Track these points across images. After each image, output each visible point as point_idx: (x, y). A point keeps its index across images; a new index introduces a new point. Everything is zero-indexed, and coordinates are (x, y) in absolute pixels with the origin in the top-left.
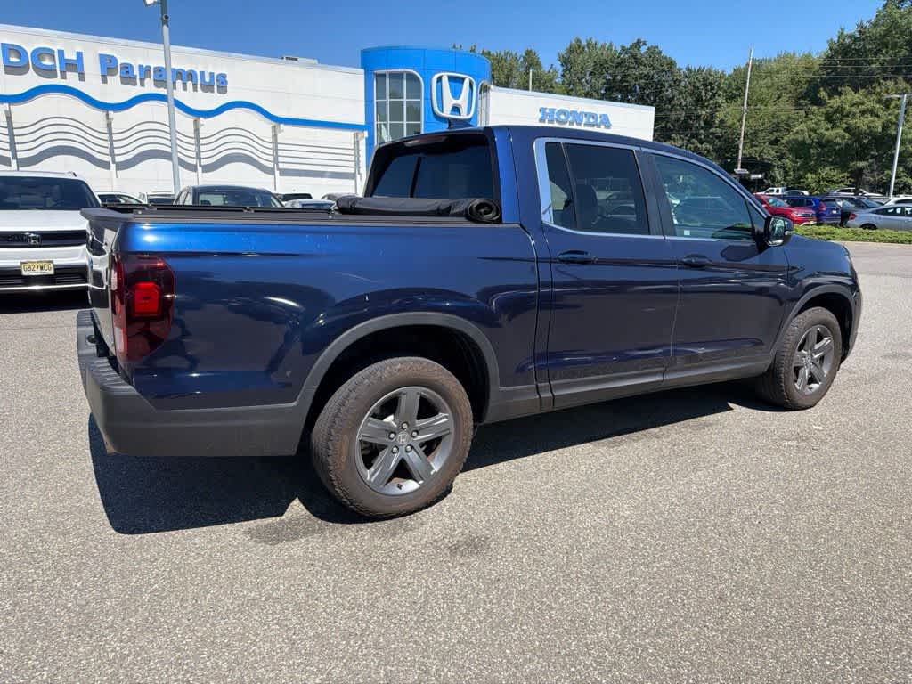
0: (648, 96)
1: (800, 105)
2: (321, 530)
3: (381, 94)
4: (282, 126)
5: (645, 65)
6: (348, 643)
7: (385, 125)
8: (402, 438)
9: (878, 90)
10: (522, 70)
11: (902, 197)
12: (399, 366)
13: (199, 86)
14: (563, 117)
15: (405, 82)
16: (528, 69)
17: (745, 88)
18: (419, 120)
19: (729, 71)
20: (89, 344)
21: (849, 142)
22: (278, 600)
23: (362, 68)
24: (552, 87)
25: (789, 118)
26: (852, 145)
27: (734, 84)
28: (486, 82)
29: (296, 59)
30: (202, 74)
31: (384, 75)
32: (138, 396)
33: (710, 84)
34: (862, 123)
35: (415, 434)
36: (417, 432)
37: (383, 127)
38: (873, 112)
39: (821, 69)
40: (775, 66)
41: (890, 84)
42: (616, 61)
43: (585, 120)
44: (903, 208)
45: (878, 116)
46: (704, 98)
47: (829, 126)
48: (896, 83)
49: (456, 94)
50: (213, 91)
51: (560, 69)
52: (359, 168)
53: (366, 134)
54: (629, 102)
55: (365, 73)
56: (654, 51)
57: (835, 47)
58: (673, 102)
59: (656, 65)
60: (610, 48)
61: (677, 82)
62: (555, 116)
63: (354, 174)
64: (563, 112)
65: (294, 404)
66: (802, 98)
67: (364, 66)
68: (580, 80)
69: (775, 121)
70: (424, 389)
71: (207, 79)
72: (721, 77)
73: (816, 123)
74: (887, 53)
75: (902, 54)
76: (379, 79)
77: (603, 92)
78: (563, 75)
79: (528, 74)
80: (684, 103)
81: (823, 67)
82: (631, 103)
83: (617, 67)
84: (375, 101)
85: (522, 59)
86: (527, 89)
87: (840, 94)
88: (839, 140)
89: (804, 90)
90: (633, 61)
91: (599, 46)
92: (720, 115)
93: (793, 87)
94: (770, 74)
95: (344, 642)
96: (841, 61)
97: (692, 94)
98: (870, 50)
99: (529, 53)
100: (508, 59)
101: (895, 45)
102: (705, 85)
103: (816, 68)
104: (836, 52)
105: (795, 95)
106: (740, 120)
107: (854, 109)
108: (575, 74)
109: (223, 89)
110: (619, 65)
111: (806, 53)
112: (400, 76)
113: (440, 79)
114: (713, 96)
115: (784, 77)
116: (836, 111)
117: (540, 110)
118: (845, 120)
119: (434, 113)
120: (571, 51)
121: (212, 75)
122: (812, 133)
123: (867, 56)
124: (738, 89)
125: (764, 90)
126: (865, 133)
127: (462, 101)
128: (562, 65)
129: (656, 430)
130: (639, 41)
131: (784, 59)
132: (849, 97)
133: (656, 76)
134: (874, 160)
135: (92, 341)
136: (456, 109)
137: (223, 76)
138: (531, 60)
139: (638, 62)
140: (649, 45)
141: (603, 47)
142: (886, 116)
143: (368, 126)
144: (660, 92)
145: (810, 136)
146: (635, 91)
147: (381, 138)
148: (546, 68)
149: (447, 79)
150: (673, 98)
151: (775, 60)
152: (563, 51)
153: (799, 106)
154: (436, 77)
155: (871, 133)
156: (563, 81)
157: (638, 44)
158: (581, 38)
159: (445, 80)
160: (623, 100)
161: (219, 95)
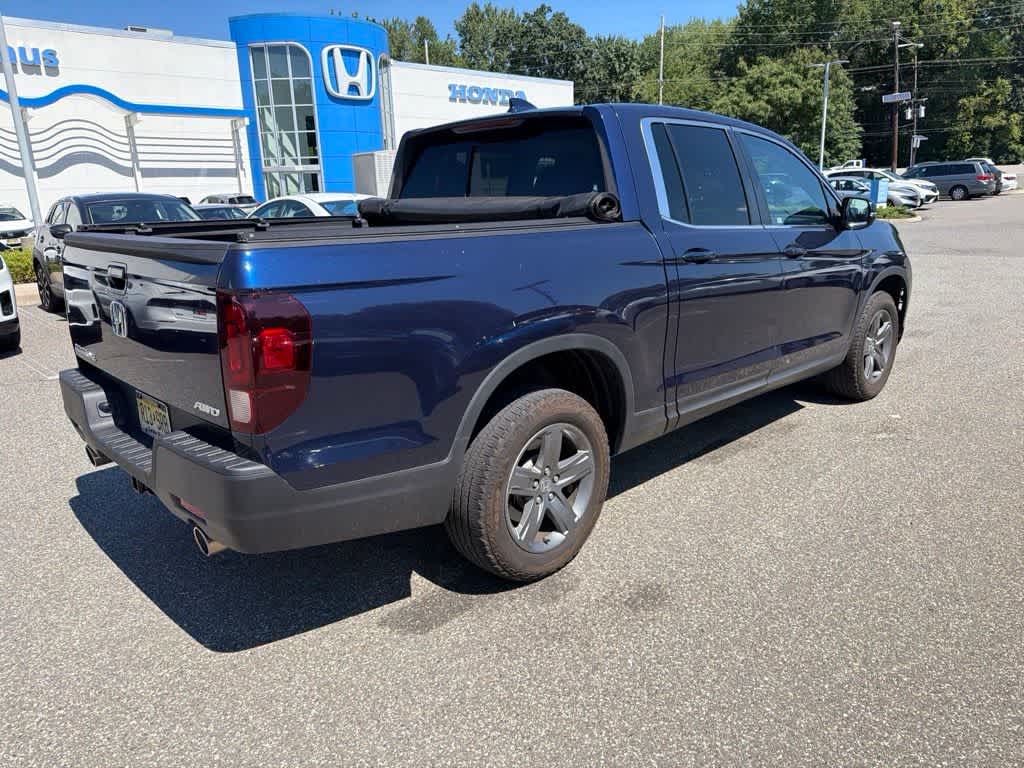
0: (558, 70)
1: (715, 76)
2: (469, 606)
3: (260, 72)
4: (139, 115)
5: (551, 35)
6: (591, 735)
7: (269, 110)
8: (545, 486)
9: (795, 59)
10: (415, 41)
11: (834, 170)
12: (543, 402)
13: (19, 67)
14: (475, 95)
15: (289, 57)
16: (421, 40)
17: (660, 60)
18: (311, 102)
19: (641, 41)
20: (103, 414)
21: (772, 115)
22: (476, 699)
23: (232, 40)
24: (451, 61)
25: (706, 91)
26: (774, 117)
27: (646, 54)
28: (384, 56)
29: (145, 31)
30: (22, 50)
31: (261, 50)
32: (275, 477)
33: (623, 54)
34: (783, 94)
35: (556, 478)
36: (558, 476)
37: (266, 112)
38: (791, 82)
39: (733, 37)
40: (686, 35)
41: (805, 51)
42: (521, 29)
43: (500, 98)
44: (838, 182)
45: (796, 86)
46: (618, 70)
47: (751, 98)
48: (811, 51)
49: (352, 70)
50: (40, 74)
51: (458, 40)
52: (242, 163)
53: (247, 121)
54: (538, 76)
55: (238, 48)
56: (560, 18)
57: (745, 12)
58: (585, 76)
59: (565, 33)
60: (511, 16)
61: (588, 53)
62: (467, 94)
63: (237, 170)
64: (476, 89)
65: (446, 461)
66: (718, 68)
67: (234, 38)
68: (482, 52)
69: (692, 94)
70: (567, 425)
71: (30, 57)
72: (633, 47)
73: (738, 96)
74: (795, 19)
75: (809, 20)
76: (255, 54)
77: (509, 65)
78: (463, 47)
79: (423, 45)
80: (597, 77)
81: (735, 35)
82: (541, 77)
83: (522, 37)
84: (253, 80)
85: (413, 29)
86: (425, 63)
87: (759, 64)
88: (762, 113)
89: (718, 60)
90: (538, 29)
91: (499, 13)
92: (636, 89)
93: (706, 58)
94: (682, 43)
95: (587, 736)
96: (752, 28)
97: (605, 66)
98: (779, 16)
99: (420, 20)
100: (398, 28)
101: (802, 12)
102: (618, 56)
103: (728, 35)
104: (746, 18)
105: (709, 66)
106: (657, 95)
107: (774, 80)
108: (477, 46)
109: (53, 70)
110: (524, 34)
111: (716, 20)
112: (280, 50)
113: (331, 53)
114: (627, 69)
115: (696, 46)
116: (757, 82)
117: (450, 88)
118: (766, 91)
119: (328, 93)
120: (469, 18)
121: (35, 51)
122: (735, 106)
123: (776, 23)
124: (651, 60)
125: (678, 60)
126: (787, 105)
127: (361, 78)
128: (460, 35)
129: (746, 439)
130: (543, 7)
131: (696, 25)
132: (768, 66)
133: (565, 47)
134: (796, 133)
135: (106, 410)
136: (354, 88)
137: (51, 54)
138: (424, 30)
139: (545, 30)
140: (554, 11)
141: (504, 13)
142: (805, 86)
143: (248, 111)
144: (572, 64)
145: (733, 109)
146: (544, 64)
147: (265, 125)
148: (442, 39)
149: (339, 52)
150: (585, 72)
151: (685, 29)
152: (460, 19)
153: (714, 78)
154: (325, 51)
155: (792, 105)
156: (463, 54)
157: (542, 10)
158: (478, 3)
159: (337, 54)
160: (531, 74)
161: (47, 77)
